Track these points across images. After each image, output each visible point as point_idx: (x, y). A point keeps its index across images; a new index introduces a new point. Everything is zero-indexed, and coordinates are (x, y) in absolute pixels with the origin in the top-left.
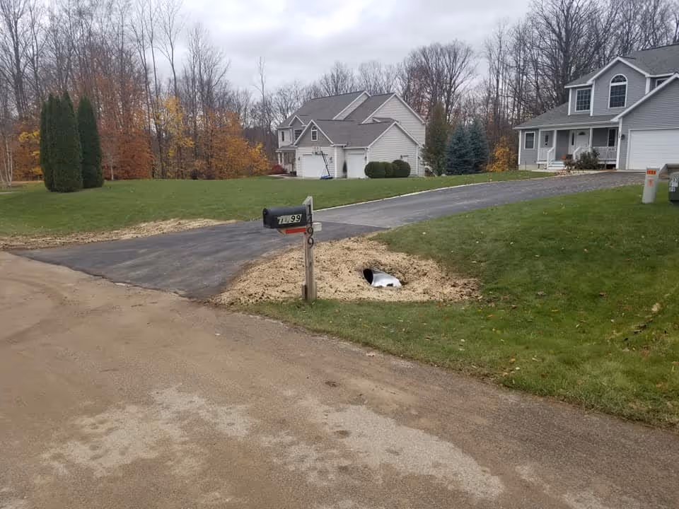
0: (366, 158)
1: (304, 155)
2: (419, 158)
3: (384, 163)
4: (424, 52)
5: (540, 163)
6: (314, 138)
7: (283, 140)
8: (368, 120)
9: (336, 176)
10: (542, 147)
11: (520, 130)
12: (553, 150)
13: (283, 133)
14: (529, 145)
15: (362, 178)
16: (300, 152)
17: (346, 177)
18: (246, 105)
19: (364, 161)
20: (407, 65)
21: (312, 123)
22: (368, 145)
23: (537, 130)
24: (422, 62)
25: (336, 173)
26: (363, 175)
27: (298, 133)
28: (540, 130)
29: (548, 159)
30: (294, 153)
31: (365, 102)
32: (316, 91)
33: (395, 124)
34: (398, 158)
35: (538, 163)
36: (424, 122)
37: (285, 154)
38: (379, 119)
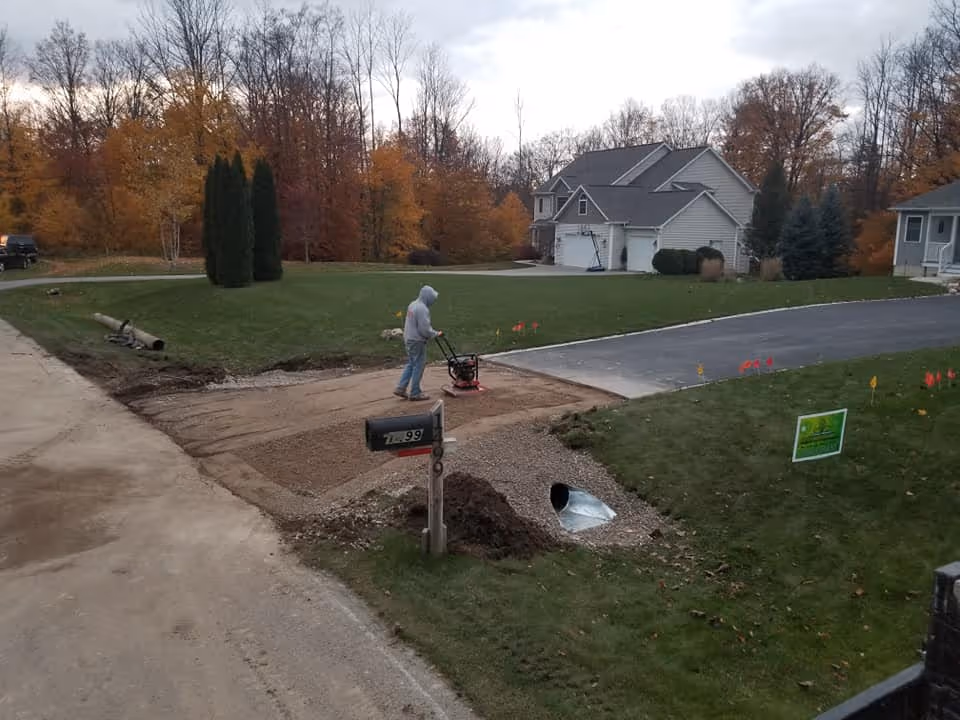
0: (655, 243)
1: (567, 235)
2: (739, 244)
3: (683, 251)
4: (761, 82)
5: (928, 265)
6: (583, 211)
7: (541, 211)
8: (665, 186)
9: (610, 268)
10: (932, 239)
11: (897, 211)
12: (950, 247)
13: (541, 201)
14: (913, 235)
15: (648, 271)
16: (561, 230)
17: (624, 269)
18: (498, 157)
19: (653, 247)
20: (735, 100)
21: (581, 190)
22: (659, 225)
23: (926, 213)
24: (757, 97)
25: (610, 262)
26: (649, 268)
27: (561, 201)
28: (930, 215)
29: (940, 260)
30: (552, 229)
31: (663, 158)
32: (595, 139)
33: (705, 195)
34: (707, 244)
35: (925, 265)
36: (751, 190)
37: (541, 231)
38: (682, 184)
